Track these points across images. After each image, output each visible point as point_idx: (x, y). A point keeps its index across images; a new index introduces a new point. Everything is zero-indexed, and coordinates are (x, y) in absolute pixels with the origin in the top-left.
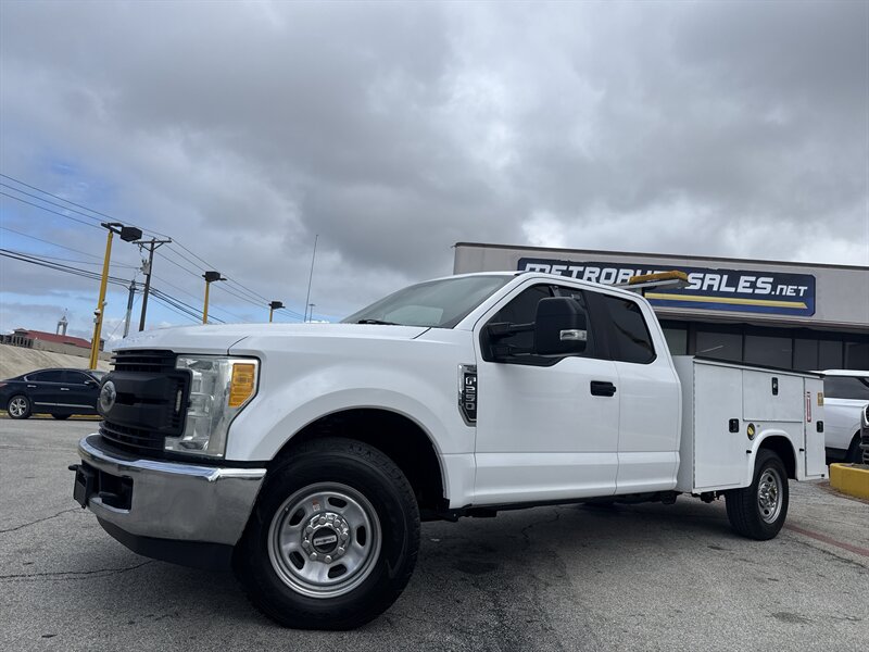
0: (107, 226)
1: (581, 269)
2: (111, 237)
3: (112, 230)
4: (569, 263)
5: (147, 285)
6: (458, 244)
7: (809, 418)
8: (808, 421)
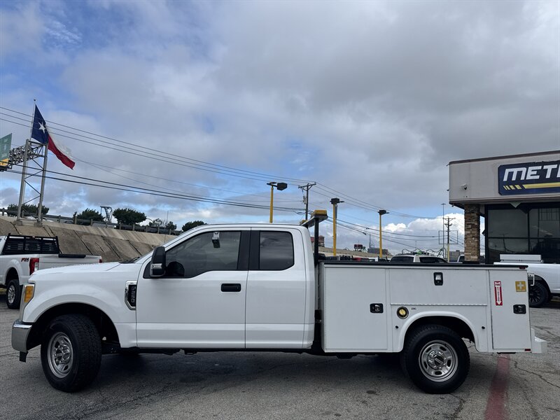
0: (270, 184)
1: (555, 166)
2: (272, 189)
3: (273, 186)
4: (543, 164)
5: (307, 210)
6: (451, 163)
7: (499, 303)
8: (497, 304)
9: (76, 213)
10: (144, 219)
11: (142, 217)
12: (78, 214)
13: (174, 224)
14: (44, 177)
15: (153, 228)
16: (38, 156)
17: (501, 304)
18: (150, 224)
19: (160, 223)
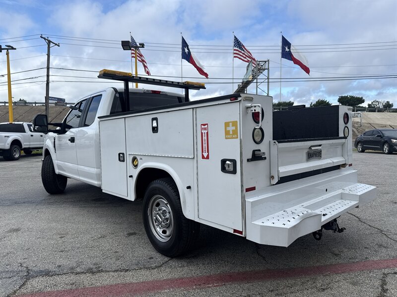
7: (205, 155)
8: (203, 157)
9: (312, 103)
10: (363, 101)
11: (361, 101)
12: (313, 104)
13: (390, 103)
14: (268, 82)
15: (372, 109)
16: (264, 70)
17: (208, 157)
18: (369, 105)
19: (377, 103)
